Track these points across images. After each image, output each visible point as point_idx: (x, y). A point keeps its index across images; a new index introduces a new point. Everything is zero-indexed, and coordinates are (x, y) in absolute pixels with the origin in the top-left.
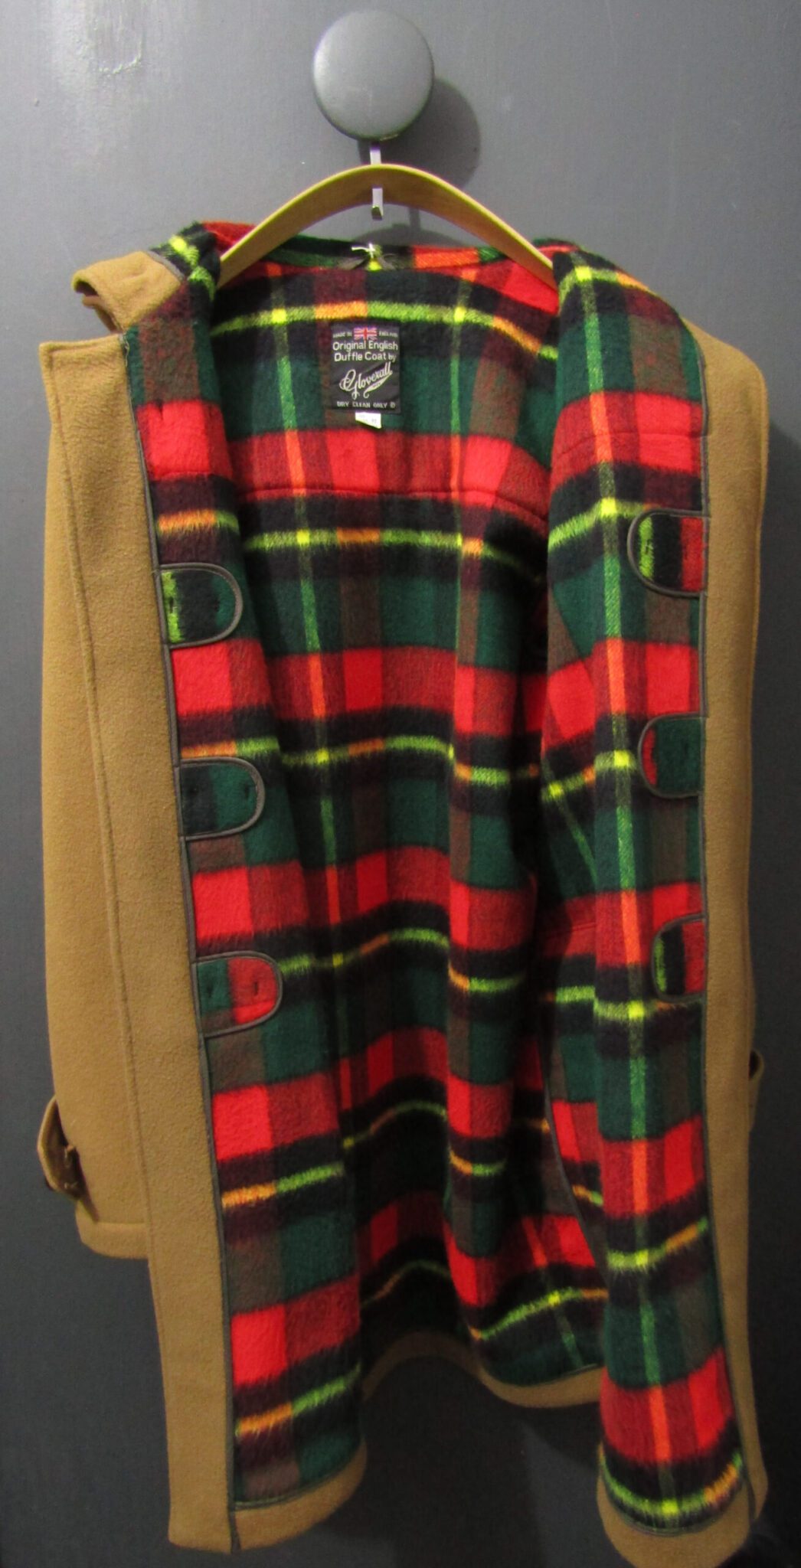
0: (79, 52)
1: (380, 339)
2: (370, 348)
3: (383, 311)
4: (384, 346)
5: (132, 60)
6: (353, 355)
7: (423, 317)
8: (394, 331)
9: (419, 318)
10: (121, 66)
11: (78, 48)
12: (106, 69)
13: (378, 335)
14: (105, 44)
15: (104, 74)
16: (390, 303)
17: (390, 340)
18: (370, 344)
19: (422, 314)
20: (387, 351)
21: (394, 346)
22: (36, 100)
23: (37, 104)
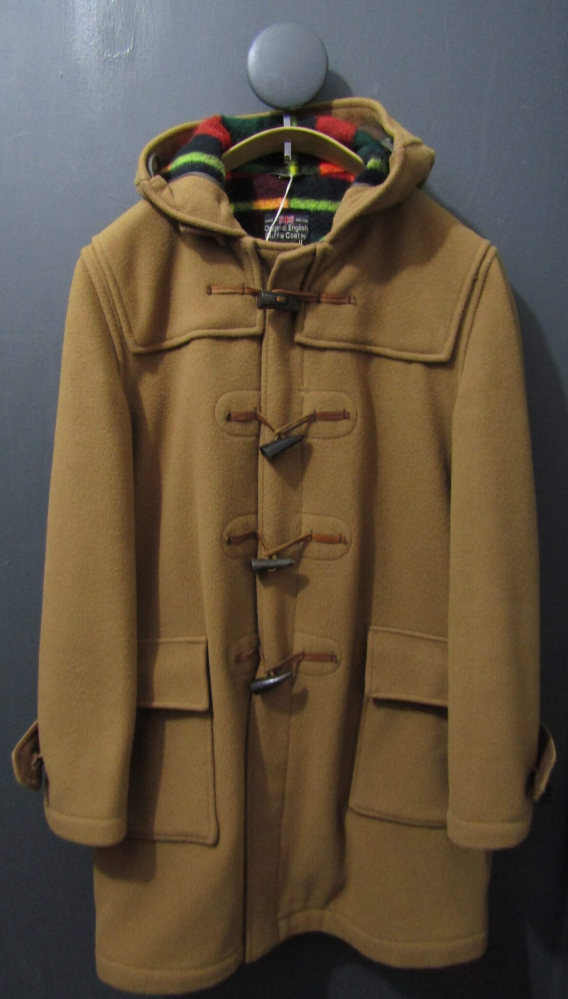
0: (91, 44)
1: (296, 224)
2: (290, 230)
3: (299, 204)
4: (298, 229)
5: (126, 49)
6: (278, 235)
7: (326, 209)
8: (305, 219)
9: (323, 209)
10: (119, 53)
11: (91, 41)
12: (109, 55)
13: (295, 221)
14: (108, 38)
15: (107, 59)
16: (304, 199)
17: (303, 224)
18: (289, 227)
19: (326, 206)
20: (300, 232)
21: (305, 228)
22: (61, 73)
23: (62, 76)
